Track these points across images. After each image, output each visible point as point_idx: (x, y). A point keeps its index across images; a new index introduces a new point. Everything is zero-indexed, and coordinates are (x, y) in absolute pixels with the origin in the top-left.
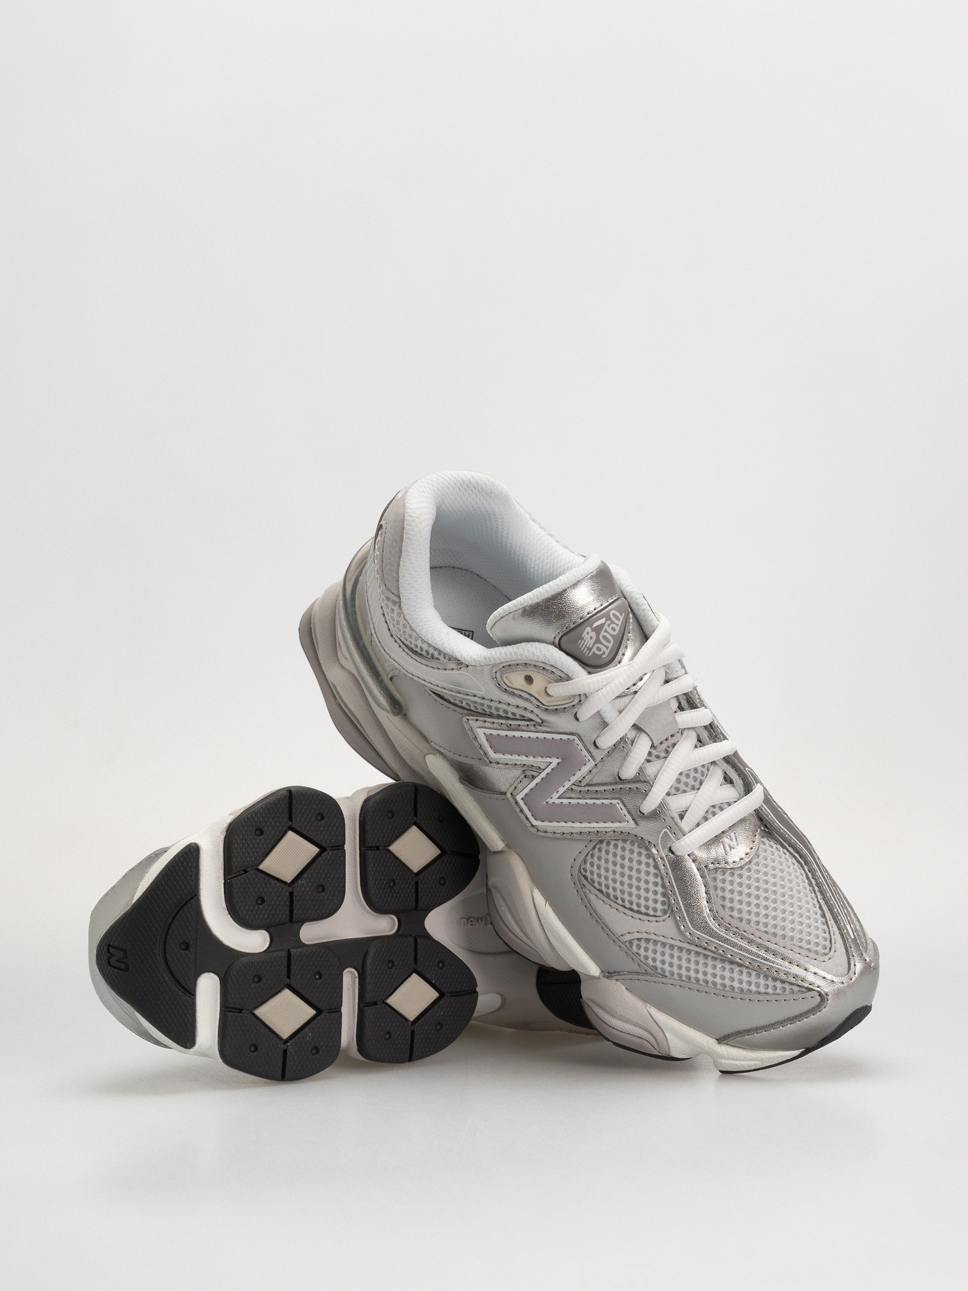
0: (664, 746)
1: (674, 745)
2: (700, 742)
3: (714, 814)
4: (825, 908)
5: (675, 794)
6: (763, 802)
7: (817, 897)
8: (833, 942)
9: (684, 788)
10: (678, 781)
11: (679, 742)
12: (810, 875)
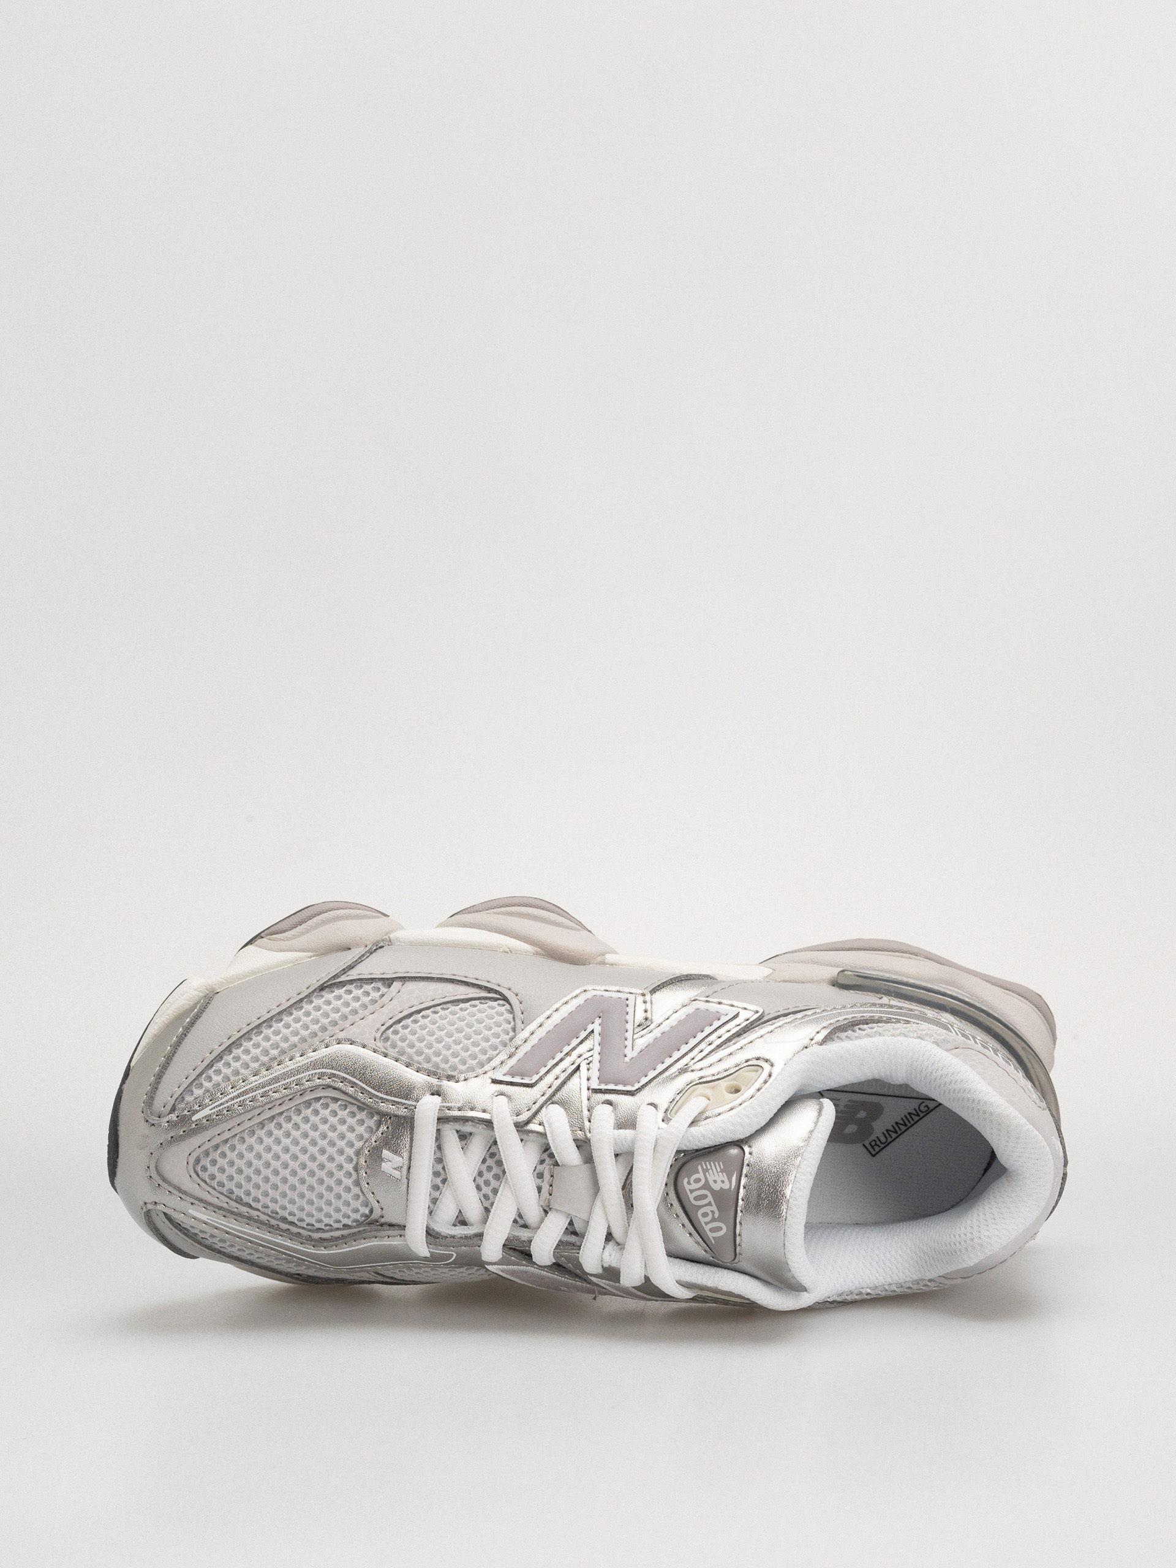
0: (547, 1176)
1: (539, 1189)
2: (520, 1222)
3: (436, 1174)
4: (244, 1210)
5: (490, 1148)
6: (407, 1245)
7: (264, 1213)
8: (202, 1184)
9: (487, 1164)
10: (500, 1163)
11: (538, 1197)
12: (294, 1229)
